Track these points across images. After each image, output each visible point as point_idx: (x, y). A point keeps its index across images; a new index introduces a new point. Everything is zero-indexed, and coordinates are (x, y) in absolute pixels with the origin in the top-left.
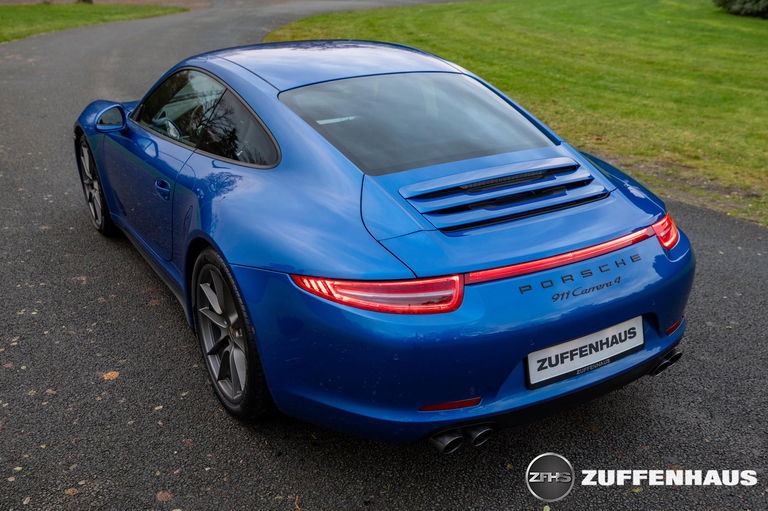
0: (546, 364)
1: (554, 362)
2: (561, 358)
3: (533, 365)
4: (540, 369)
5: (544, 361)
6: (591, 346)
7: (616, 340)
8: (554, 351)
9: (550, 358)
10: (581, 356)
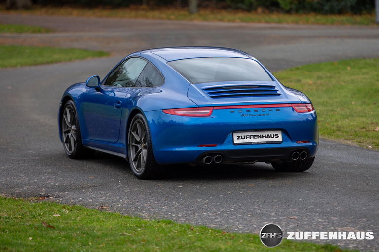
0: (240, 138)
1: (243, 137)
2: (246, 137)
3: (235, 137)
4: (238, 139)
5: (239, 136)
6: (258, 135)
7: (268, 136)
8: (243, 134)
9: (242, 136)
10: (254, 138)
